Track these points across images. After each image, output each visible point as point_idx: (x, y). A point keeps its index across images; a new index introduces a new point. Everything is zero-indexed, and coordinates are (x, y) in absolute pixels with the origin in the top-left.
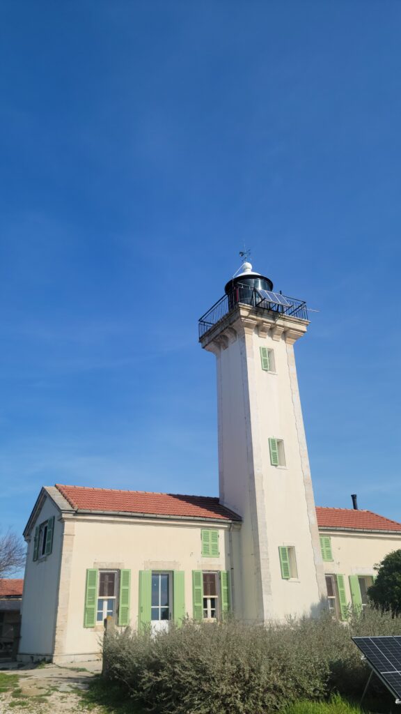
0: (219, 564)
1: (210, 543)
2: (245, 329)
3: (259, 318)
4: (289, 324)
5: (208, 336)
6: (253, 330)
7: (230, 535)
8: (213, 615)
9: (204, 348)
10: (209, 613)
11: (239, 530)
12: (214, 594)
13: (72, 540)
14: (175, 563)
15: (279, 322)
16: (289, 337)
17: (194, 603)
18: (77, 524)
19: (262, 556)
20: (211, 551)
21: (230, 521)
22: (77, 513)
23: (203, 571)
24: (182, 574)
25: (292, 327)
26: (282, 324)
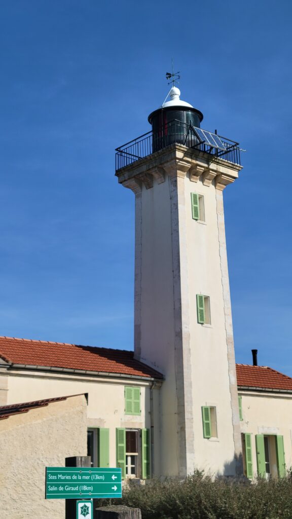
0: (139, 422)
1: (133, 400)
2: (179, 172)
3: (194, 161)
4: (222, 169)
5: (129, 170)
6: (185, 173)
7: (151, 393)
8: (133, 471)
9: (121, 183)
10: (129, 470)
11: (160, 388)
12: (135, 452)
13: (6, 395)
14: (101, 420)
15: (213, 166)
16: (220, 183)
17: (117, 460)
18: (10, 378)
19: (187, 415)
20: (133, 410)
21: (153, 379)
22: (11, 368)
23: (127, 429)
24: (107, 431)
25: (225, 172)
26: (215, 169)
